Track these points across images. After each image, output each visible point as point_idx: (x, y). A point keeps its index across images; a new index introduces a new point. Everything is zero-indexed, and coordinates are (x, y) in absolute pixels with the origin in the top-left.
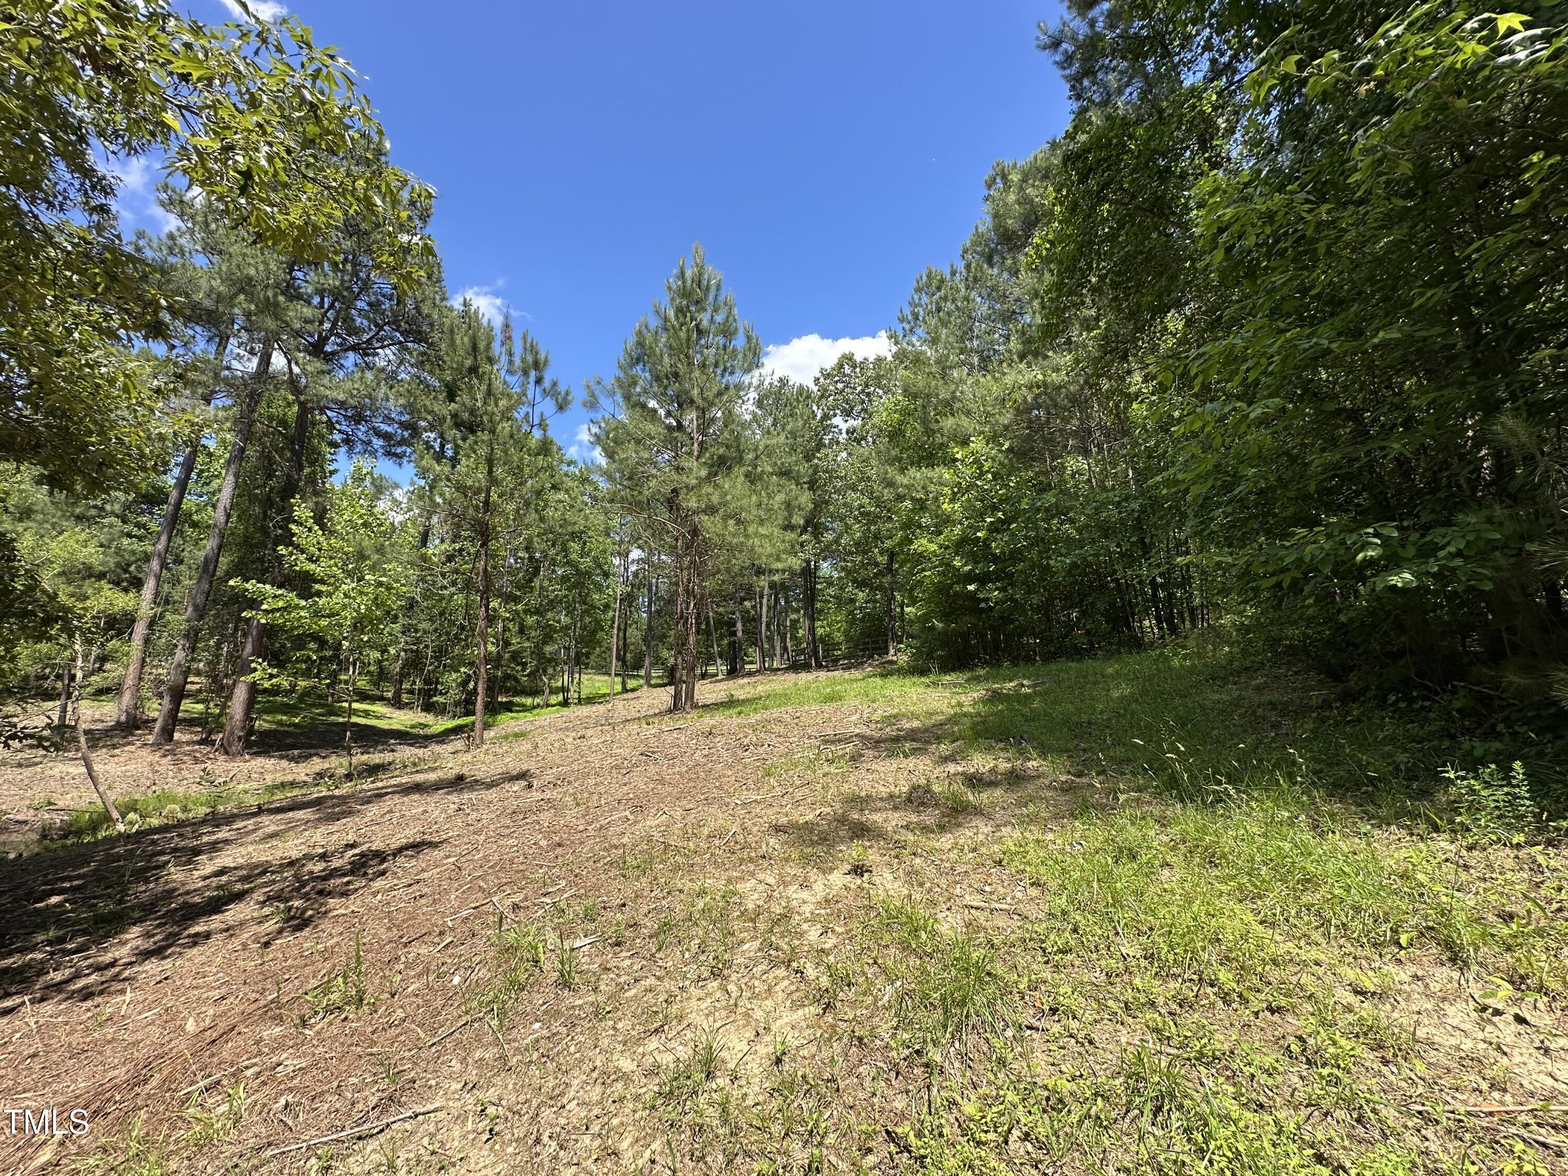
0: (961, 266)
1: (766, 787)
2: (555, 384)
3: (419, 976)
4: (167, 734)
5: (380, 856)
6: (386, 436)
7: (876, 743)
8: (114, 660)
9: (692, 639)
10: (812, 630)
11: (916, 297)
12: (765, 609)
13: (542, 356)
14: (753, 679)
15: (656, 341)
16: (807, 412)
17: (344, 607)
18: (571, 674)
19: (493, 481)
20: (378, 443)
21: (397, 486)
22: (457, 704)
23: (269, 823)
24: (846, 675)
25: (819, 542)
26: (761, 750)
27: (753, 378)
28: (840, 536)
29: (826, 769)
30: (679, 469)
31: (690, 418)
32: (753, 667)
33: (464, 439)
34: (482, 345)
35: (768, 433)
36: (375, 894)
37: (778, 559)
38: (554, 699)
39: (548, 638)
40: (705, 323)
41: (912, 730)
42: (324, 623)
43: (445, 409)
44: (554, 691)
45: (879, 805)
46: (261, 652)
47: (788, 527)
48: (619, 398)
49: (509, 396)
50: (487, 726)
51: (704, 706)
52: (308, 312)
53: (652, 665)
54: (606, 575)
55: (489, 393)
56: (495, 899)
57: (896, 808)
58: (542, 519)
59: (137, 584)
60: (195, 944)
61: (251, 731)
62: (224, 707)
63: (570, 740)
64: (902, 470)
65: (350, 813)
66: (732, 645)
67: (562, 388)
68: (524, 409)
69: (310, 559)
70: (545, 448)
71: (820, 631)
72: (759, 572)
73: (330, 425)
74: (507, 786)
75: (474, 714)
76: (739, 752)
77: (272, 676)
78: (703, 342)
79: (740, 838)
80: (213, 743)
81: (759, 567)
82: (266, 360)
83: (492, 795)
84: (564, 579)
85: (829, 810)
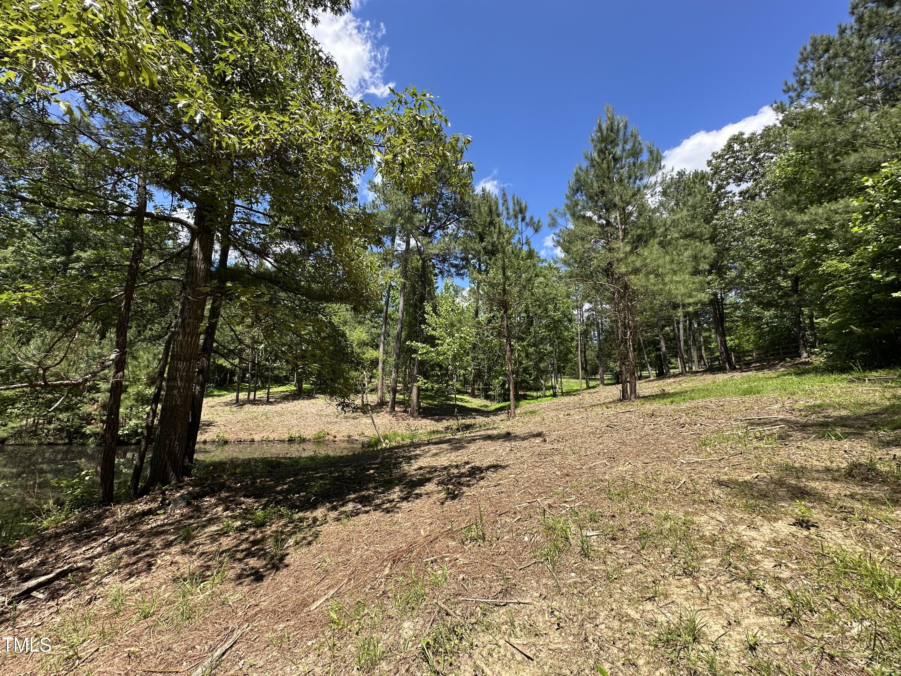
0: (851, 21)
1: (704, 454)
2: (532, 218)
3: (508, 532)
4: (393, 408)
5: (480, 470)
6: (456, 266)
7: (803, 427)
8: (375, 378)
9: (631, 355)
10: (724, 343)
11: (801, 68)
12: (682, 332)
13: (523, 205)
14: (678, 379)
15: (587, 175)
16: (703, 189)
17: (448, 350)
18: (556, 378)
19: (506, 278)
20: (453, 270)
21: (464, 289)
22: (500, 395)
23: (434, 449)
24: (760, 374)
25: (724, 279)
26: (695, 427)
27: (658, 177)
28: (742, 271)
29: (755, 443)
30: (610, 250)
31: (614, 216)
32: (676, 371)
33: (490, 260)
34: (494, 208)
35: (673, 210)
36: (482, 488)
37: (690, 296)
38: (548, 393)
39: (541, 360)
40: (619, 153)
41: (842, 418)
42: (441, 358)
43: (478, 247)
44: (548, 388)
45: (816, 475)
46: (419, 372)
47: (696, 272)
48: (568, 216)
49: (509, 232)
50: (516, 407)
51: (644, 397)
52: (421, 217)
53: (604, 372)
54: (570, 321)
55: (500, 233)
56: (539, 500)
57: (835, 480)
58: (533, 294)
59: (377, 347)
60: (417, 498)
61: (420, 408)
62: (410, 397)
63: (561, 416)
64: (802, 211)
65: (463, 447)
66: (658, 357)
67: (536, 220)
68: (517, 237)
69: (433, 329)
70: (531, 255)
71: (730, 344)
72: (675, 306)
73: (434, 266)
74: (533, 440)
75: (509, 400)
76: (678, 428)
77: (425, 383)
78: (618, 166)
79: (690, 486)
80: (407, 412)
81: (674, 304)
82: (408, 243)
83: (525, 443)
84: (546, 326)
85: (765, 474)
